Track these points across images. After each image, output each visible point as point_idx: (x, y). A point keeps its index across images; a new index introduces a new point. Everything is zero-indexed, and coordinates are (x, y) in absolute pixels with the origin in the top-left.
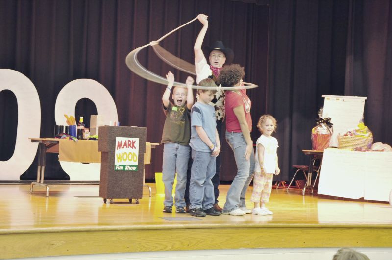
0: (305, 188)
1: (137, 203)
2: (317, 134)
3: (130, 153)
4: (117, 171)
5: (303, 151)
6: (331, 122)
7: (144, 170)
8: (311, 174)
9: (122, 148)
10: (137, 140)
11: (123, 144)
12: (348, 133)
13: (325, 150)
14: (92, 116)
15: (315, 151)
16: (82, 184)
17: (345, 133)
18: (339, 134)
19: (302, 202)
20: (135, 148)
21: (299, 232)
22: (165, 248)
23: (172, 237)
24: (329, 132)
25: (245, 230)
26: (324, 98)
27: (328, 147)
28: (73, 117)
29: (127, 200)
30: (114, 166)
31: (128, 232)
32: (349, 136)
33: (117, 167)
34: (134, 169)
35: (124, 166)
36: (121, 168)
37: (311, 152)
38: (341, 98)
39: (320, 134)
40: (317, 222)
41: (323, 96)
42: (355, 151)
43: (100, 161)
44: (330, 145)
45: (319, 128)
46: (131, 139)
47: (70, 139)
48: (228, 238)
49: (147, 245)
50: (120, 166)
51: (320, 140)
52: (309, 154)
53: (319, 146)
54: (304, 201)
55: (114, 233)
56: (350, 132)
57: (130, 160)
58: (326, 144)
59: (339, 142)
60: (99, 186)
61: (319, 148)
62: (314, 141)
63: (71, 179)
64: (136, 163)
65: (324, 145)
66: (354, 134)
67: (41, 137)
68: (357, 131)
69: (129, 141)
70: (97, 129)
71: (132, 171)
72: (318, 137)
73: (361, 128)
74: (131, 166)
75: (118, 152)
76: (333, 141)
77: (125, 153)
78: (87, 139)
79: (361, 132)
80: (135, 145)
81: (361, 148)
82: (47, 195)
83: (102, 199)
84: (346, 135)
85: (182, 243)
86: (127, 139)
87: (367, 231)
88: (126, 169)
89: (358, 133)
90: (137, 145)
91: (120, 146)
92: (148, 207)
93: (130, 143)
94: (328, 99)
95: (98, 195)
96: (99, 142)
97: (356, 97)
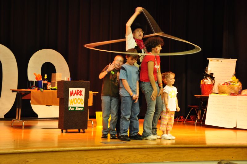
0: (196, 121)
1: (84, 132)
2: (204, 84)
3: (79, 99)
4: (71, 111)
5: (195, 96)
6: (214, 76)
7: (88, 110)
8: (200, 111)
9: (74, 95)
10: (83, 90)
11: (74, 92)
12: (225, 84)
13: (210, 95)
14: (52, 74)
15: (203, 96)
16: (46, 120)
17: (223, 83)
18: (219, 84)
19: (195, 130)
20: (82, 95)
21: (193, 150)
22: (103, 162)
23: (108, 155)
24: (212, 83)
25: (157, 150)
26: (208, 60)
27: (212, 93)
28: (40, 75)
29: (77, 130)
30: (68, 108)
31: (78, 152)
32: (226, 85)
33: (70, 108)
34: (82, 109)
35: (75, 108)
36: (73, 109)
37: (200, 97)
38: (220, 60)
39: (206, 84)
40: (205, 144)
41: (208, 59)
42: (230, 95)
43: (59, 104)
44: (213, 92)
45: (205, 80)
46: (79, 89)
47: (38, 89)
48: (146, 155)
49: (91, 160)
50: (72, 107)
51: (206, 89)
52: (199, 97)
53: (206, 92)
54: (196, 130)
55: (69, 153)
56: (226, 83)
57: (79, 103)
58: (211, 91)
59: (219, 90)
60: (58, 121)
61: (205, 93)
62: (202, 89)
63: (39, 117)
64: (83, 106)
65: (209, 91)
66: (229, 84)
67: (18, 88)
68: (231, 82)
69: (78, 90)
70: (56, 82)
71: (80, 111)
72: (205, 86)
73: (234, 80)
74: (79, 107)
75: (71, 98)
76: (215, 89)
77: (76, 99)
78: (49, 90)
79: (234, 82)
80: (82, 93)
81: (234, 93)
82: (23, 128)
83: (60, 130)
84: (224, 85)
85: (115, 159)
86: (77, 89)
87: (239, 150)
88: (76, 110)
89: (232, 83)
90: (83, 93)
91: (72, 94)
92: (91, 135)
93: (78, 92)
94: (211, 61)
95: (58, 127)
96: (58, 92)
97: (230, 59)
